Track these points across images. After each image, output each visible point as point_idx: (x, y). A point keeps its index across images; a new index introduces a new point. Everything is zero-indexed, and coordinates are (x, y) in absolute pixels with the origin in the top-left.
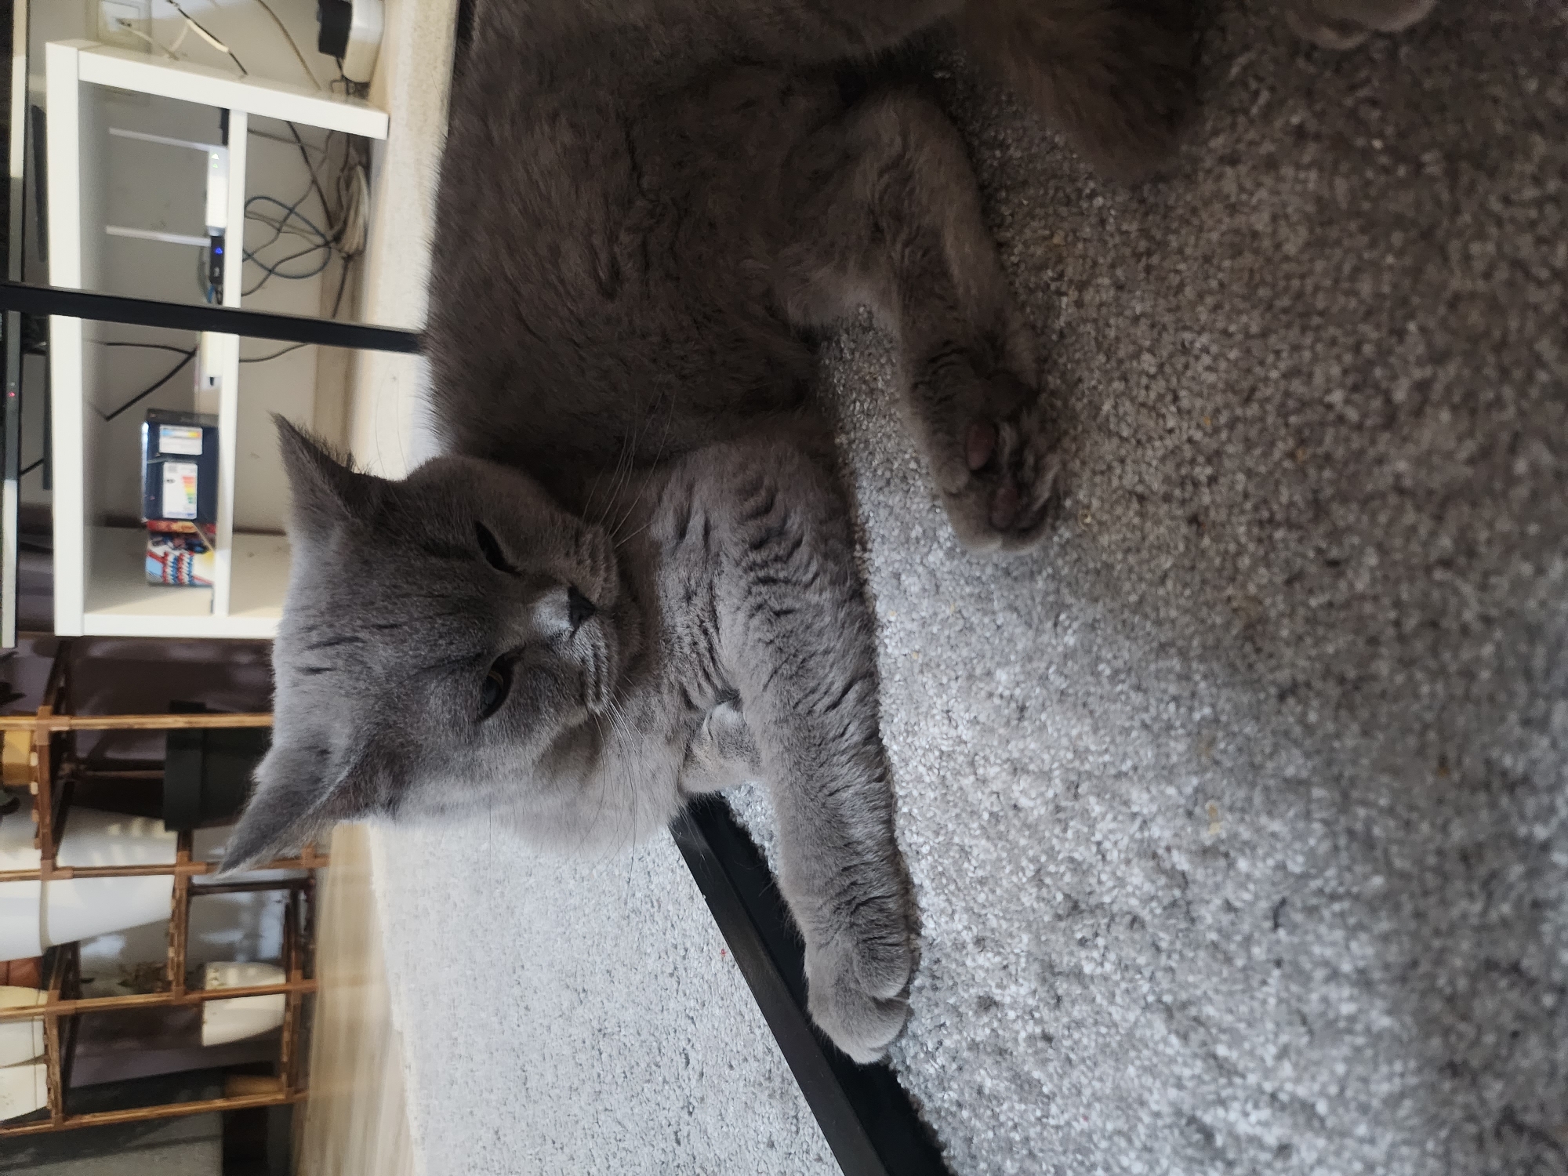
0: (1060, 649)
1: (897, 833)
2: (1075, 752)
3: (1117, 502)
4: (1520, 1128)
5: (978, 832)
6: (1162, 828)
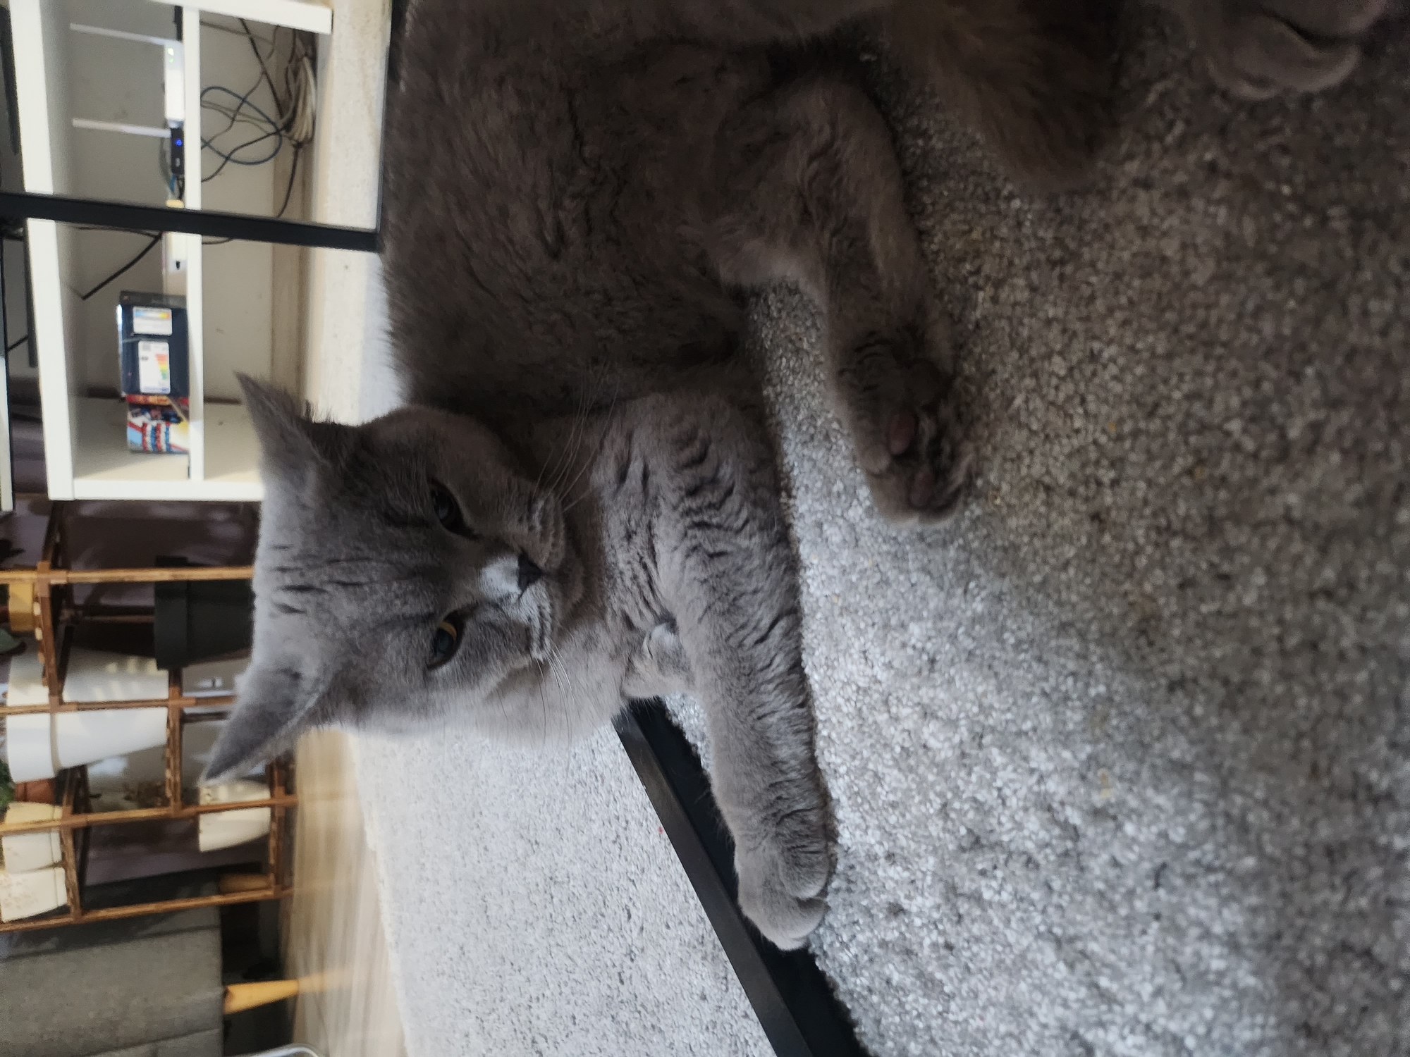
0: (969, 613)
1: (817, 753)
2: (980, 706)
5: (891, 763)
6: (1058, 784)
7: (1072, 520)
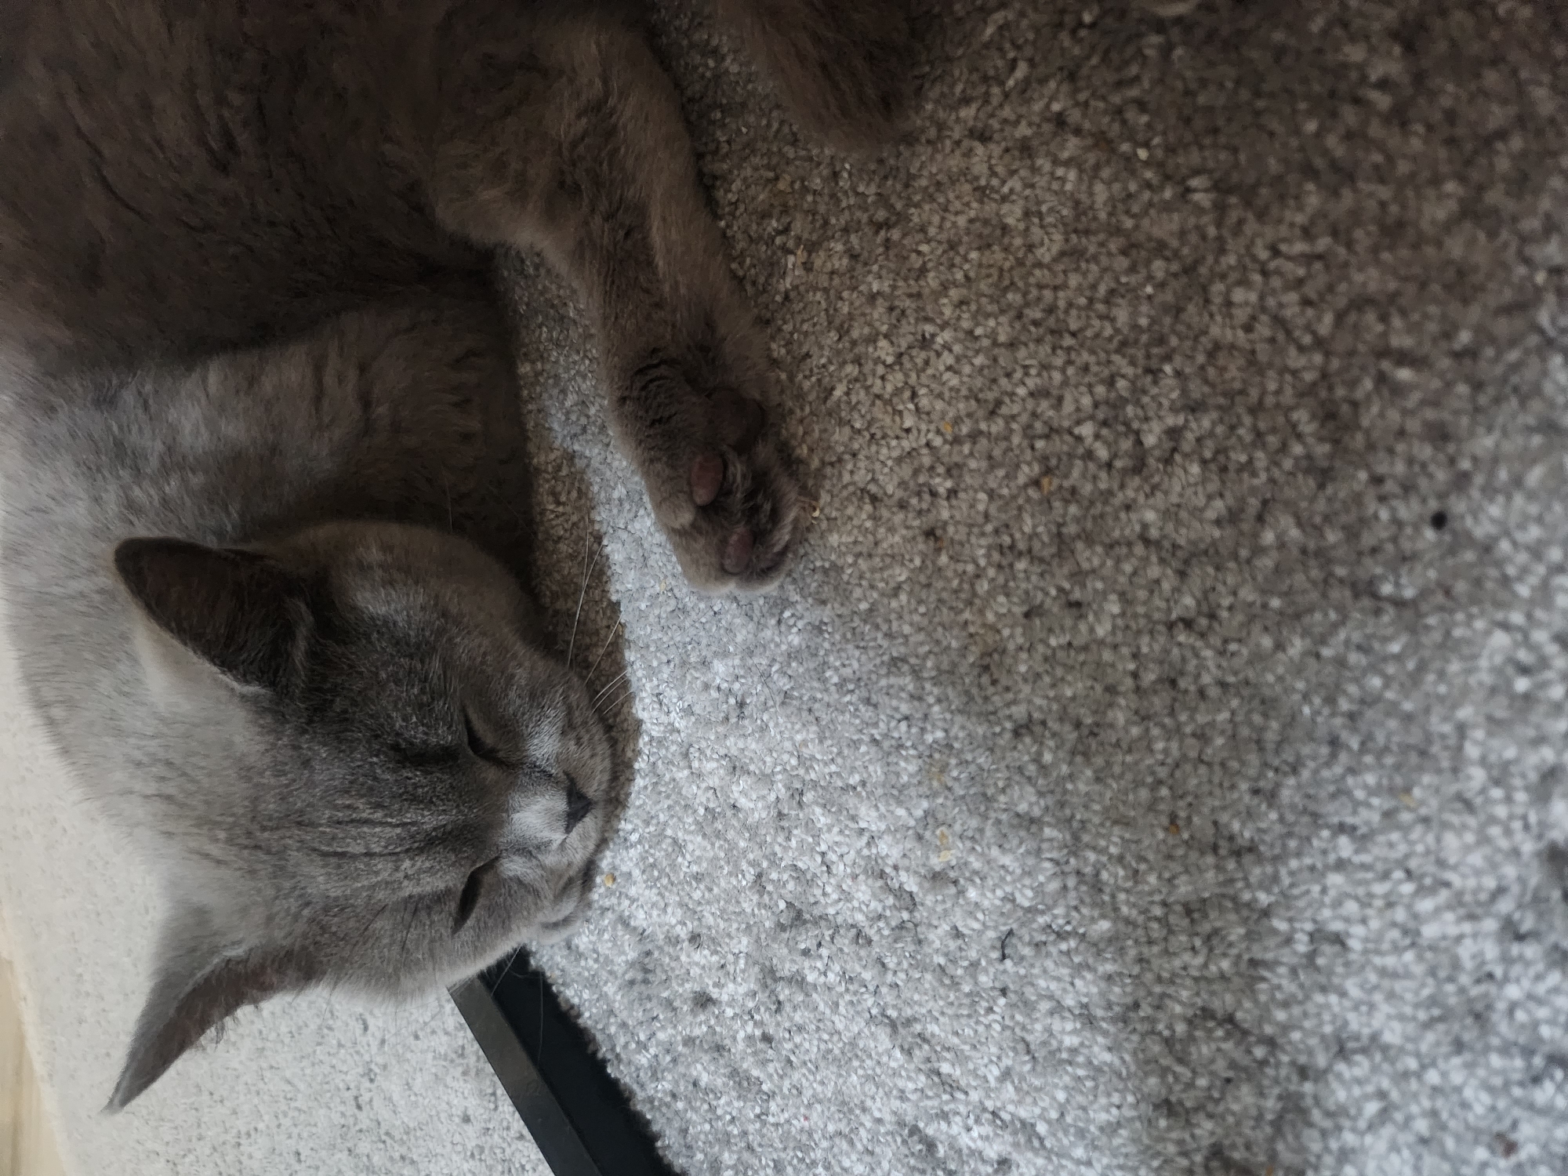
0: (784, 647)
2: (800, 757)
3: (847, 499)
4: (1227, 1163)
5: (693, 828)
7: (903, 537)
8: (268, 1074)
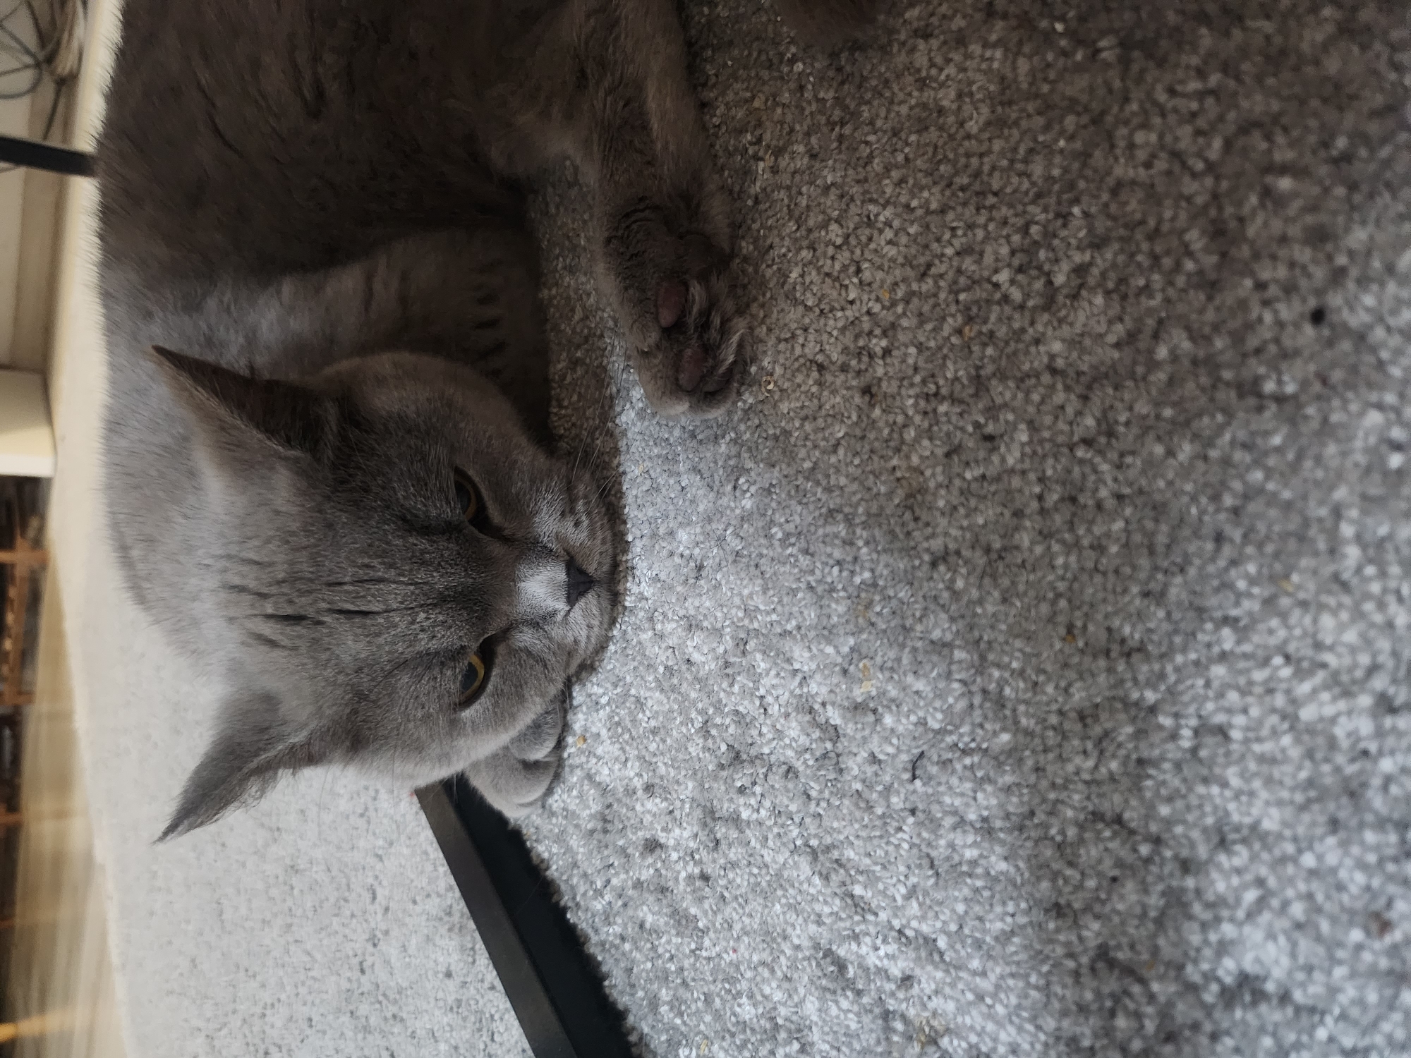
0: (738, 511)
2: (746, 610)
3: (798, 370)
4: (1112, 964)
5: (653, 685)
6: (819, 684)
8: (293, 948)
